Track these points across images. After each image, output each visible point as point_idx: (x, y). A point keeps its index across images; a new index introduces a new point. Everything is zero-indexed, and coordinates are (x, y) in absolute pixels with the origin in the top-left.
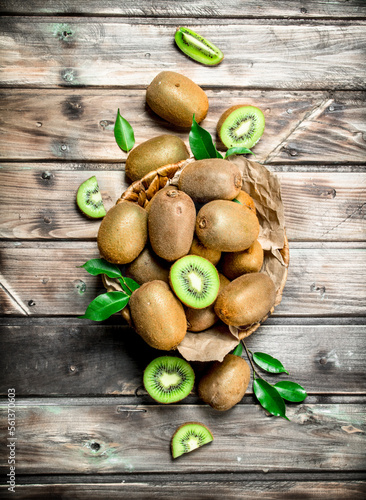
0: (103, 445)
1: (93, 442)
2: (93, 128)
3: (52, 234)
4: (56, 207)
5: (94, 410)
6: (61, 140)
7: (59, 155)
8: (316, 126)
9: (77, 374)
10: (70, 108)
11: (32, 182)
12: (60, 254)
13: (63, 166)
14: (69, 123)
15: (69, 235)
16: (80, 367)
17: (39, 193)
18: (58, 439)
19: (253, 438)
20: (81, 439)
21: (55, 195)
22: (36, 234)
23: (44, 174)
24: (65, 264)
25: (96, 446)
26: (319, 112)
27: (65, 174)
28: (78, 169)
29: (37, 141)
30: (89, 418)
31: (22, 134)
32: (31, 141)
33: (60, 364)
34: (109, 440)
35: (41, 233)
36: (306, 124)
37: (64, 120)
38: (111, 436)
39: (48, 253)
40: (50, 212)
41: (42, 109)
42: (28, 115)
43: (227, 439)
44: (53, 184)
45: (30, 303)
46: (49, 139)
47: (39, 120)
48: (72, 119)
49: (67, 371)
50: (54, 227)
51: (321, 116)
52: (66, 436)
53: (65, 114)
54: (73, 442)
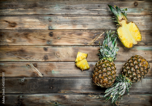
0: (57, 103)
1: (55, 102)
2: (55, 39)
3: (47, 60)
4: (48, 55)
5: (56, 96)
6: (49, 41)
7: (48, 44)
8: (101, 38)
9: (52, 89)
10: (51, 34)
11: (43, 50)
12: (49, 64)
13: (49, 46)
14: (50, 37)
15: (50, 60)
16: (53, 87)
17: (44, 52)
18: (48, 102)
19: (88, 102)
20: (53, 102)
21: (48, 52)
22: (44, 60)
23: (45, 48)
24: (50, 66)
25: (56, 103)
26: (101, 35)
27: (50, 48)
28: (52, 47)
29: (44, 41)
30: (55, 98)
31: (41, 40)
32: (43, 41)
33: (49, 87)
34: (59, 102)
35: (45, 60)
36: (99, 37)
37: (49, 37)
38: (59, 101)
39: (46, 64)
40: (47, 56)
41: (45, 35)
42: (42, 36)
43: (82, 102)
44: (47, 50)
45: (43, 74)
46: (46, 41)
47: (44, 37)
48: (51, 37)
49: (50, 88)
50: (47, 59)
51: (102, 36)
52: (50, 101)
53: (49, 36)
54: (51, 102)
